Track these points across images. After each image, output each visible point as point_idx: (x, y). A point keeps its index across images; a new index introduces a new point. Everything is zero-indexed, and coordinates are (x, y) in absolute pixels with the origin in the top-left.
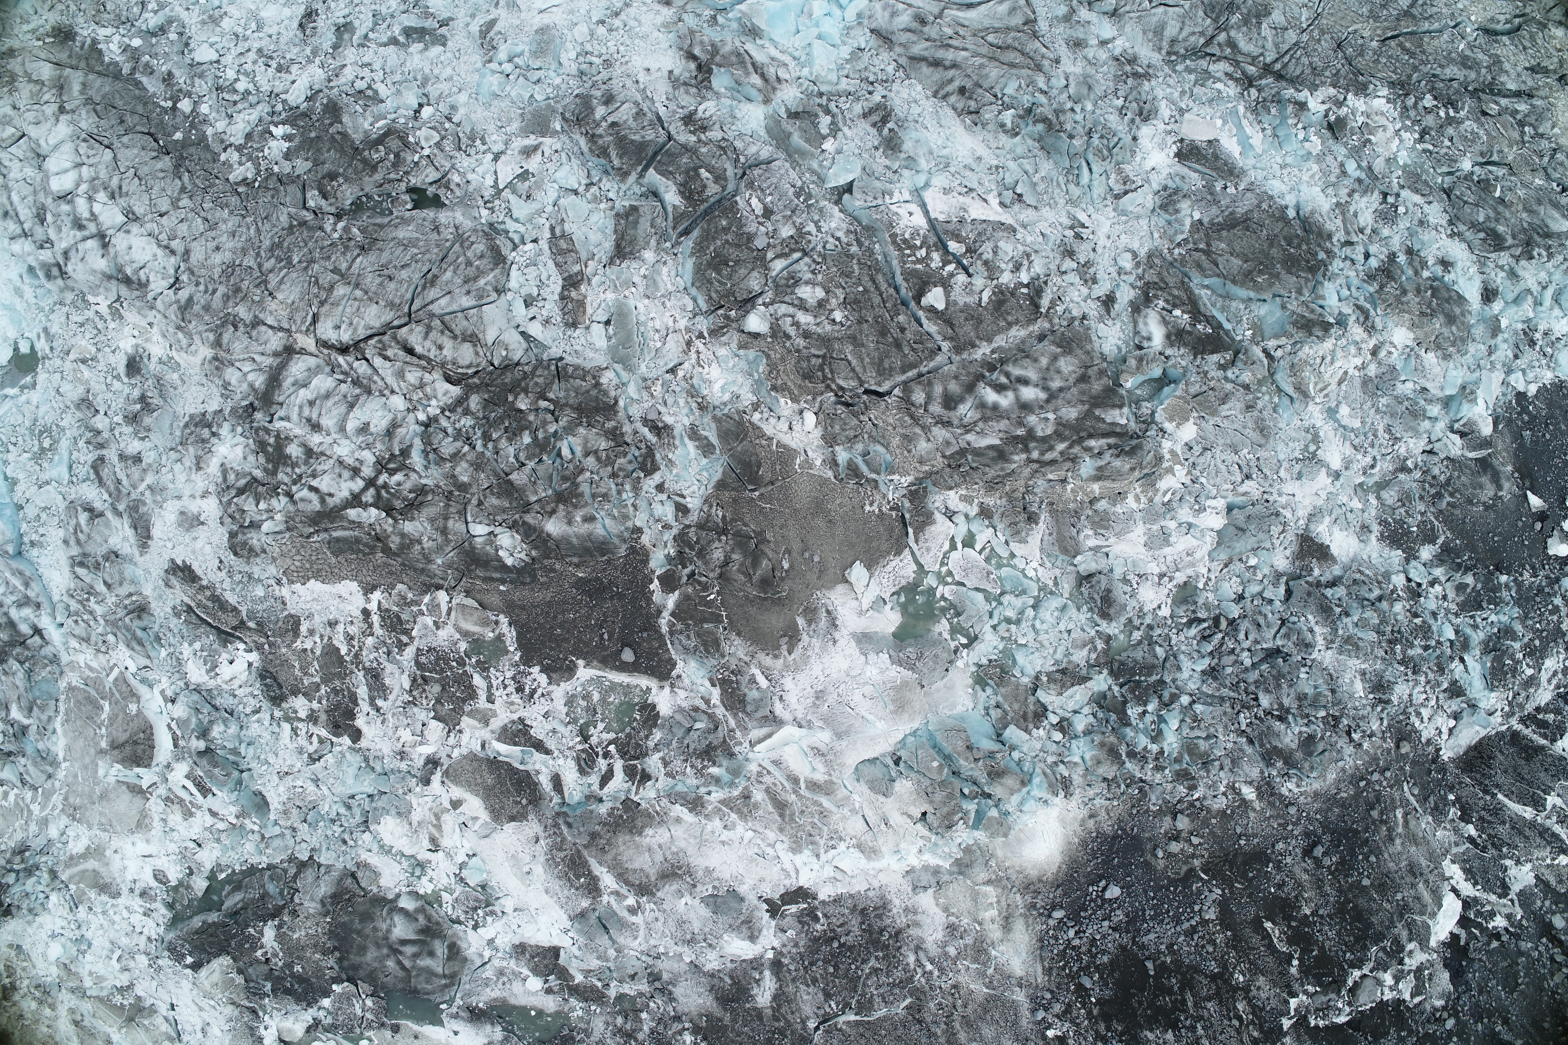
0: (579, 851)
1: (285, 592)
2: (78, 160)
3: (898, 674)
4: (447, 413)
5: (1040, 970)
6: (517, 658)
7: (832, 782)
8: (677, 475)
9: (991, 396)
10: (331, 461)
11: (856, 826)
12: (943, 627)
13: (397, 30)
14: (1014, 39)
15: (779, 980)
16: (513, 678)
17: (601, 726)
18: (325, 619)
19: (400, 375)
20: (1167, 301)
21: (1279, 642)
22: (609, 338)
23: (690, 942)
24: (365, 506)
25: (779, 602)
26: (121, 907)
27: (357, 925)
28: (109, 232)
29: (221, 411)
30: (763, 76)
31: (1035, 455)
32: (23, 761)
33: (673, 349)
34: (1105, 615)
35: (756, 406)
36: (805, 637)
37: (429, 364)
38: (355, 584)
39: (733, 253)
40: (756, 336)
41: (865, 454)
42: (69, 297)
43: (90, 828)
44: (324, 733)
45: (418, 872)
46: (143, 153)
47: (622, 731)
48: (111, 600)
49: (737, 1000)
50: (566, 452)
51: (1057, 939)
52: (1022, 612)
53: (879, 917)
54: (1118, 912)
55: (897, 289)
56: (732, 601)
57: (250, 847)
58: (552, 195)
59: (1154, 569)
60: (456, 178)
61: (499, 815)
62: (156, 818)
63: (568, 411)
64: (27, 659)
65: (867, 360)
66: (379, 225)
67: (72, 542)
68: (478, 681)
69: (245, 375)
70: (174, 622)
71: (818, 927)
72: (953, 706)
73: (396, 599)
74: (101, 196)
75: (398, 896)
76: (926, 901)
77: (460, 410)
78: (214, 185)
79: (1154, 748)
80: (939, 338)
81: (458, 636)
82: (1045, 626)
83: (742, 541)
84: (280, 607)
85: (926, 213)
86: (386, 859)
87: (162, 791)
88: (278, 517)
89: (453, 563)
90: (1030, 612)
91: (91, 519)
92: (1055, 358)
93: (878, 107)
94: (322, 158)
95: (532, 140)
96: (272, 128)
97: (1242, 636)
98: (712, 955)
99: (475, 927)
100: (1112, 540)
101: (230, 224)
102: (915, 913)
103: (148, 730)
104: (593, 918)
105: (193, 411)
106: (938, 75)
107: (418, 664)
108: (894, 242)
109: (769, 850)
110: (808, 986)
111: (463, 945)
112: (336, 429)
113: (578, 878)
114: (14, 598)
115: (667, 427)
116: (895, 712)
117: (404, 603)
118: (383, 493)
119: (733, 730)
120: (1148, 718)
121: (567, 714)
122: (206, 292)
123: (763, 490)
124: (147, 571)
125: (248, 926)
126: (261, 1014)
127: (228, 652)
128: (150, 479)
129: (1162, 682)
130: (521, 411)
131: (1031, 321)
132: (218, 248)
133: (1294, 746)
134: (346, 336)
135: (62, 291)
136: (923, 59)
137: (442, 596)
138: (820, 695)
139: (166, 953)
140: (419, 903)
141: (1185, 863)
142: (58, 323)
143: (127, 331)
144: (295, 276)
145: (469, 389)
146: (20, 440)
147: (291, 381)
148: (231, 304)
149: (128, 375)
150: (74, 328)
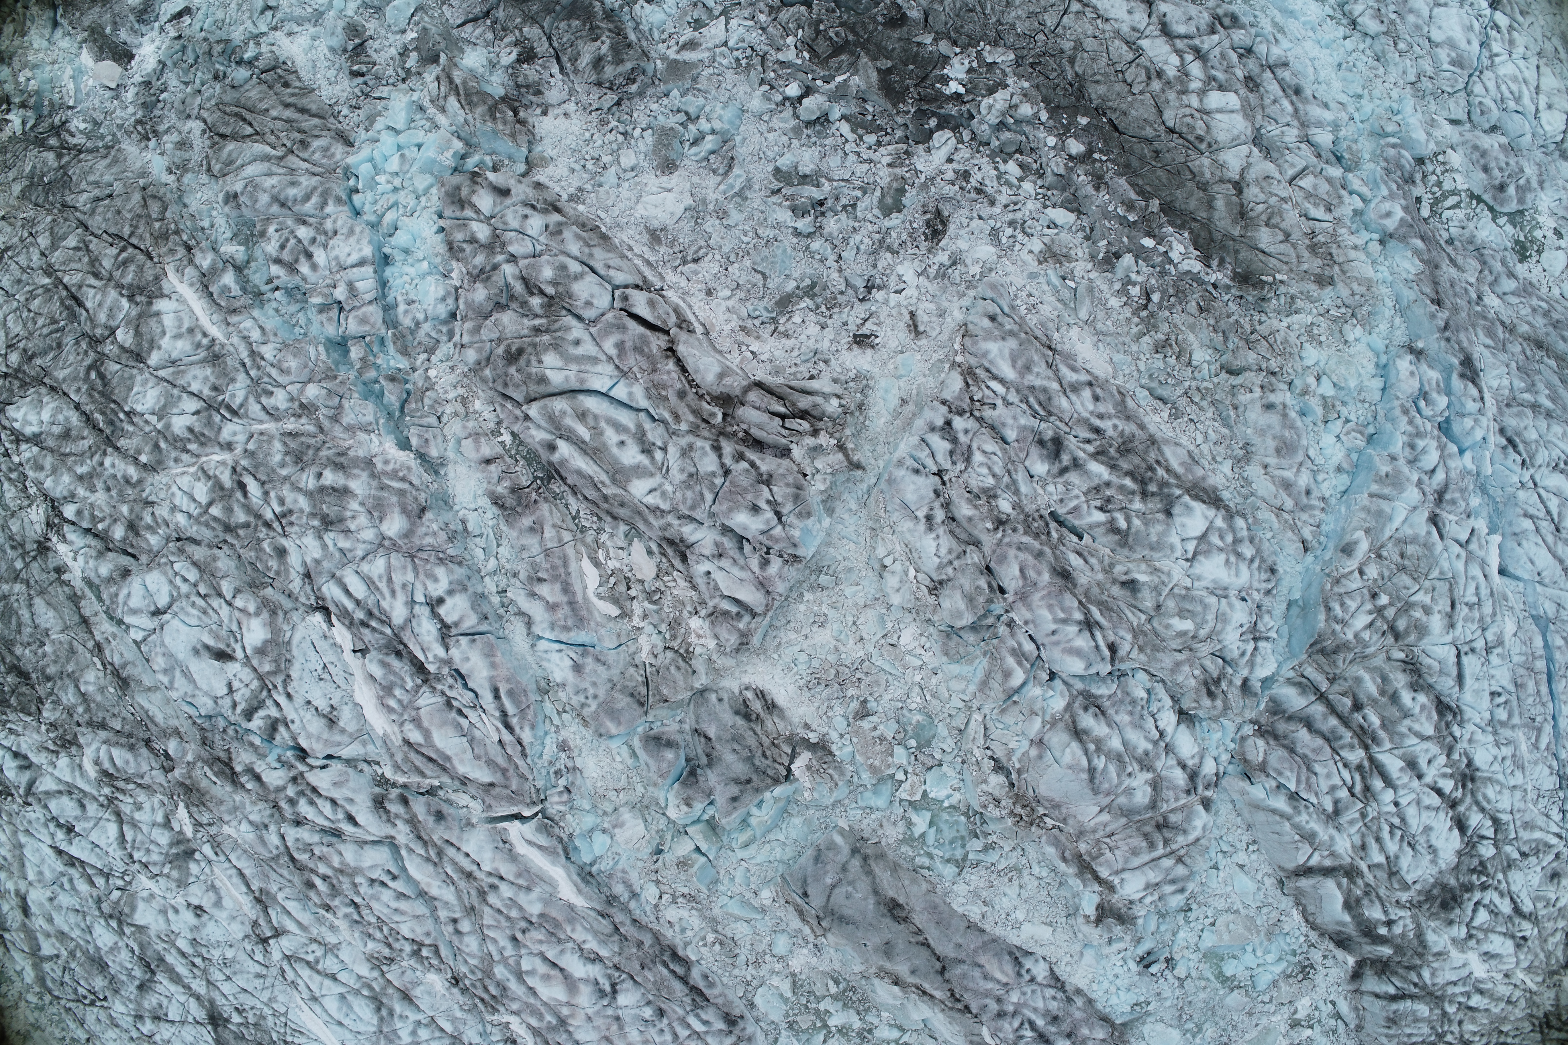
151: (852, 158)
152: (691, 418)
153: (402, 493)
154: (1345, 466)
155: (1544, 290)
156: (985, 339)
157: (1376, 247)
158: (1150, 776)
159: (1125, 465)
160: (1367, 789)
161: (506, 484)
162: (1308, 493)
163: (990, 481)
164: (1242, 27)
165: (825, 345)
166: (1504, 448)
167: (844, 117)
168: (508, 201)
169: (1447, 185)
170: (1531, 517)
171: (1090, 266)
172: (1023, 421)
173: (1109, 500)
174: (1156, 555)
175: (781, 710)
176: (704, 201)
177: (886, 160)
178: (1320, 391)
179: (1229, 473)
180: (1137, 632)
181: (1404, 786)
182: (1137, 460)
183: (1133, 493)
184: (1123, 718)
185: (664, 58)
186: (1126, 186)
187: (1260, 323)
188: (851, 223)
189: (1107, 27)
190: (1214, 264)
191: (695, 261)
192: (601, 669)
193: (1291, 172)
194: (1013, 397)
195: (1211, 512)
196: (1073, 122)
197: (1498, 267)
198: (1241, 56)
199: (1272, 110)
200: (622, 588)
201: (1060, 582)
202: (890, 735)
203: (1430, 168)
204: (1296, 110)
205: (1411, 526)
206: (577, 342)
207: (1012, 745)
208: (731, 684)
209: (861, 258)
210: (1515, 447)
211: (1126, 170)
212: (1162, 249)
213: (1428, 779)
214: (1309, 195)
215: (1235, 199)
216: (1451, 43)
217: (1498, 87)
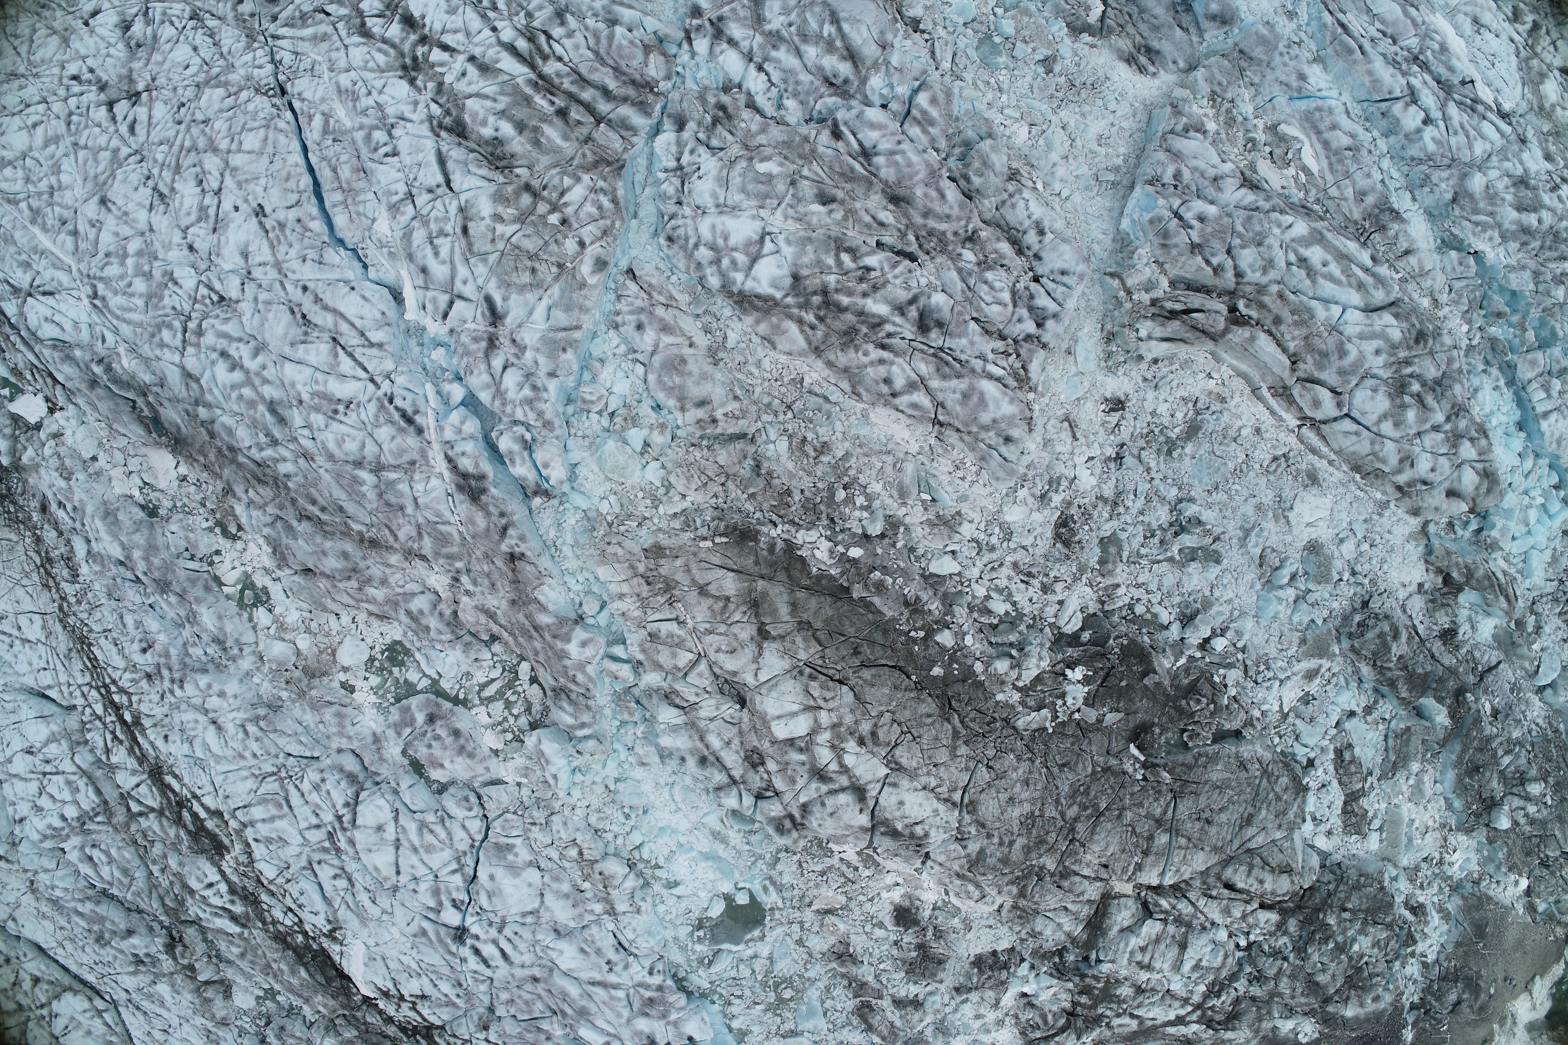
2: (812, 703)
8: (1426, 943)
19: (1227, 912)
24: (1186, 1024)
28: (870, 786)
29: (1013, 949)
30: (1507, 597)
33: (1429, 843)
35: (1481, 876)
37: (1251, 898)
39: (1480, 759)
40: (1501, 830)
42: (802, 844)
46: (898, 693)
58: (1334, 718)
60: (1257, 713)
66: (1188, 766)
69: (1058, 923)
74: (851, 745)
78: (995, 729)
83: (1468, 983)
94: (1134, 708)
95: (1312, 664)
101: (1020, 771)
105: (978, 951)
112: (1169, 969)
115: (1421, 908)
122: (1001, 844)
123: (1485, 942)
128: (929, 1019)
132: (1012, 800)
134: (1168, 881)
142: (787, 871)
143: (889, 879)
144: (1109, 825)
145: (1285, 913)
146: (747, 993)
147: (1116, 929)
148: (1034, 855)
149: (898, 924)
150: (812, 876)
151: (1153, 587)
152: (1266, 299)
153: (1476, 211)
154: (598, 365)
155: (362, 617)
156: (1014, 416)
157: (590, 608)
158: (767, 27)
159: (849, 317)
160: (531, 39)
161: (1391, 233)
162: (640, 327)
163: (989, 275)
164: (771, 820)
165: (1151, 395)
166: (417, 412)
167: (1166, 628)
168: (1447, 485)
169: (498, 707)
170: (372, 345)
171: (907, 520)
172: (964, 341)
173: (861, 280)
174: (802, 233)
175: (1121, 58)
176: (1277, 519)
177: (1121, 591)
178: (645, 432)
179: (729, 333)
180: (812, 156)
181: (490, 46)
182: (838, 325)
183: (837, 291)
184: (805, 78)
185: (1332, 657)
186: (885, 609)
187: (716, 496)
188: (1146, 519)
189: (924, 780)
190: (780, 544)
191: (1275, 459)
192: (1283, 78)
193: (703, 666)
194: (978, 364)
195: (750, 285)
196: (947, 667)
197: (433, 623)
198: (769, 786)
199: (731, 733)
200: (1278, 152)
201: (901, 192)
202: (1019, 44)
203: (523, 721)
204: (702, 739)
205: (527, 303)
206: (1378, 352)
207: (908, 43)
208: (1166, 78)
209: (1130, 487)
210: (404, 415)
211: (886, 627)
212: (841, 549)
213: (461, 58)
214: (680, 644)
215: (767, 620)
216: (514, 870)
217: (449, 834)
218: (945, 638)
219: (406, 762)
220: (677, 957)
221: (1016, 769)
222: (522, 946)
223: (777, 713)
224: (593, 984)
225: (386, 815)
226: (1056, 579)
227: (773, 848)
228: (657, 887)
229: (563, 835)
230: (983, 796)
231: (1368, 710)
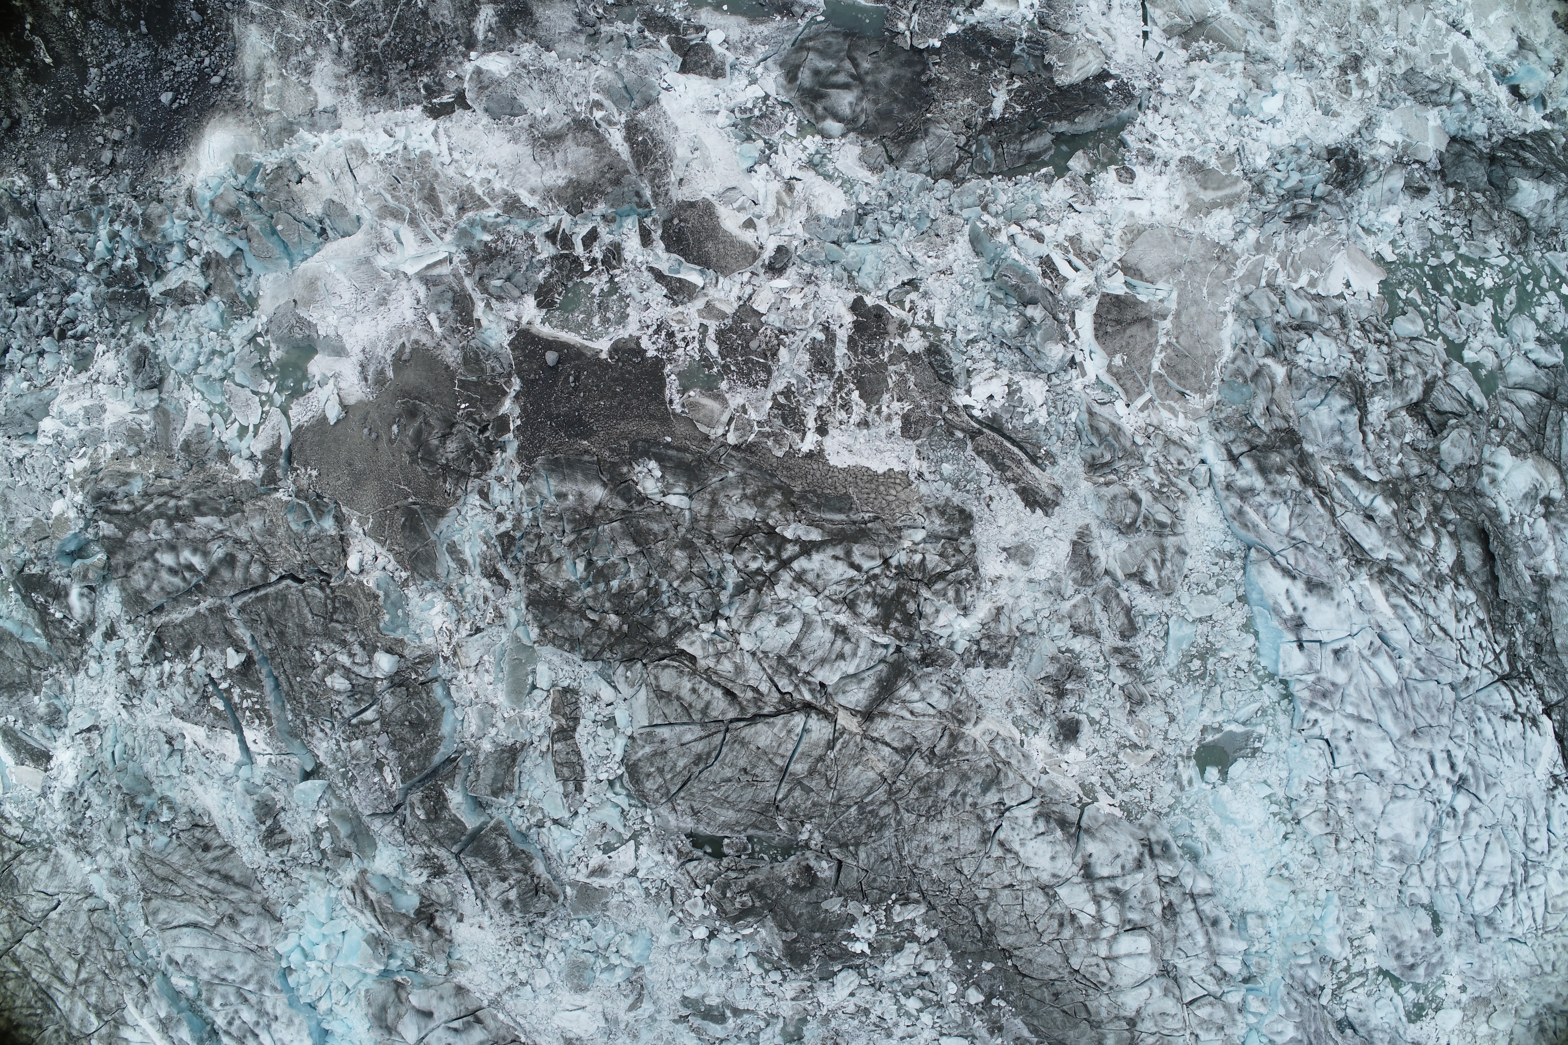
0: (638, 167)
1: (915, 464)
2: (1111, 965)
3: (313, 315)
4: (694, 622)
5: (235, 29)
6: (669, 367)
7: (380, 217)
8: (482, 527)
9: (197, 561)
10: (827, 592)
11: (365, 174)
12: (275, 354)
13: (731, 1023)
14: (156, 886)
15: (470, 30)
16: (676, 347)
17: (596, 291)
18: (873, 431)
19: (739, 670)
20: (67, 627)
21: (13, 311)
22: (534, 672)
23: (543, 72)
24: (797, 541)
25: (405, 394)
26: (1183, 147)
27: (896, 107)
28: (1078, 879)
29: (967, 666)
30: (366, 897)
31: (172, 503)
32: (1279, 318)
33: (472, 652)
34: (144, 350)
35: (405, 584)
36: (389, 358)
37: (709, 675)
38: (831, 463)
39: (406, 733)
40: (389, 651)
41: (308, 523)
42: (1146, 819)
43: (1202, 237)
44: (895, 311)
45: (817, 158)
46: (1030, 956)
47: (576, 284)
48: (1134, 482)
49: (512, 12)
50: (581, 566)
51: (221, 56)
52: (209, 361)
53: (371, 86)
54: (166, 78)
55: (270, 674)
56: (447, 399)
57: (1003, 198)
58: (578, 823)
59: (101, 388)
60: (672, 859)
61: (708, 209)
62: (1115, 239)
63: (573, 606)
64: (1248, 430)
65: (295, 611)
66: (757, 828)
67: (1171, 551)
68: (713, 348)
69: (923, 699)
70: (1056, 447)
71: (425, 79)
72: (276, 279)
73: (785, 441)
74: (1085, 920)
75: (843, 135)
76: (325, 99)
77: (679, 624)
78: (946, 906)
79: (117, 226)
80: (236, 622)
81: (727, 396)
82: (190, 346)
83: (429, 458)
84: (924, 450)
85: (242, 741)
86: (849, 174)
87: (1102, 268)
88: (907, 544)
89: (714, 471)
90: (202, 359)
91: (1142, 573)
92: (148, 588)
93: (274, 847)
94: (810, 908)
95: (596, 882)
96: (868, 951)
97: (41, 320)
98: (525, 57)
99: (767, 97)
100: (129, 417)
101: (930, 861)
102: (338, 88)
103: (1100, 333)
104: (637, 101)
105: (1003, 671)
106: (227, 867)
107: (769, 372)
108: (269, 718)
109: (456, 155)
110: (443, 23)
111: (782, 80)
112: (815, 625)
113: (644, 141)
114: (1258, 499)
115: (488, 576)
116: (317, 279)
117: (778, 438)
118: (772, 552)
119: (467, 275)
120: (120, 253)
121: (628, 305)
122: (964, 795)
123: (405, 503)
124: (1083, 507)
125: (1022, 114)
126: (1036, 21)
127: (992, 408)
128: (1066, 606)
129: (108, 285)
130: (617, 613)
131: (164, 625)
132: (946, 838)
133: (11, 218)
134: (798, 720)
135: (1153, 827)
136: (237, 884)
137: (732, 439)
138: (383, 301)
139: (1137, 93)
140: (820, 126)
141: (112, 120)
142: (1165, 793)
143: (1075, 771)
144: (853, 794)
145: (668, 643)
146: (1231, 673)
147: (866, 684)
148: (935, 777)
149: (1078, 722)
150: (1143, 785)
151: (757, 992)
164: (1172, 857)
167: (752, 954)
168: (431, 1024)
169: (1356, 968)
176: (616, 1022)
177: (790, 994)
185: (574, 884)
186: (1021, 1025)
189: (1027, 876)
193: (1190, 999)
196: (976, 967)
198: (1164, 886)
199: (1184, 944)
204: (1209, 940)
211: (1024, 1011)
214: (1202, 1022)
215: (1127, 1034)
216: (1397, 840)
217: (1436, 875)
218: (975, 997)
219: (1442, 925)
220: (1283, 720)
221: (935, 865)
222: (1416, 770)
223: (1142, 959)
224: (1368, 721)
225: (1477, 897)
226: (852, 1016)
227: (1172, 818)
228: (1281, 795)
229: (1346, 860)
230: (973, 848)
231: (540, 825)
